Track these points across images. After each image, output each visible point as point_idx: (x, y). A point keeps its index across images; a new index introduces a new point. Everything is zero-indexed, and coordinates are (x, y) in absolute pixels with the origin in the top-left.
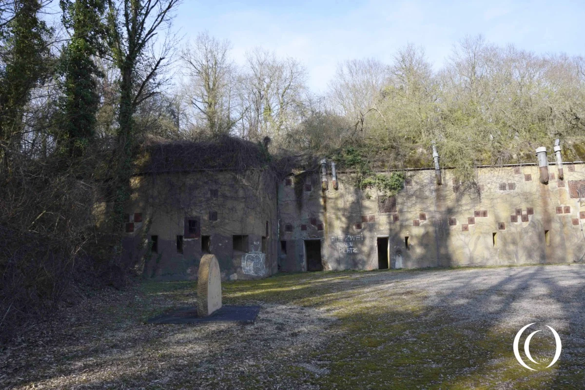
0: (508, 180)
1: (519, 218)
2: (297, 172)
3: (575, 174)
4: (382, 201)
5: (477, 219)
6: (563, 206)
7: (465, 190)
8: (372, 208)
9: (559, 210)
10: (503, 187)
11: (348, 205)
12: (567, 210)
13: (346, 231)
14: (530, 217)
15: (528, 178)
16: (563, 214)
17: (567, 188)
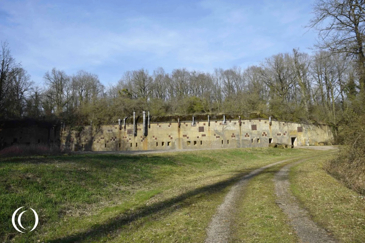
0: (110, 129)
1: (113, 140)
2: (55, 126)
3: (129, 127)
4: (76, 134)
5: (101, 140)
6: (125, 136)
7: (99, 131)
8: (73, 136)
9: (124, 138)
10: (109, 131)
11: (67, 135)
12: (126, 138)
13: (66, 143)
14: (116, 140)
15: (116, 128)
16: (125, 139)
17: (126, 131)
